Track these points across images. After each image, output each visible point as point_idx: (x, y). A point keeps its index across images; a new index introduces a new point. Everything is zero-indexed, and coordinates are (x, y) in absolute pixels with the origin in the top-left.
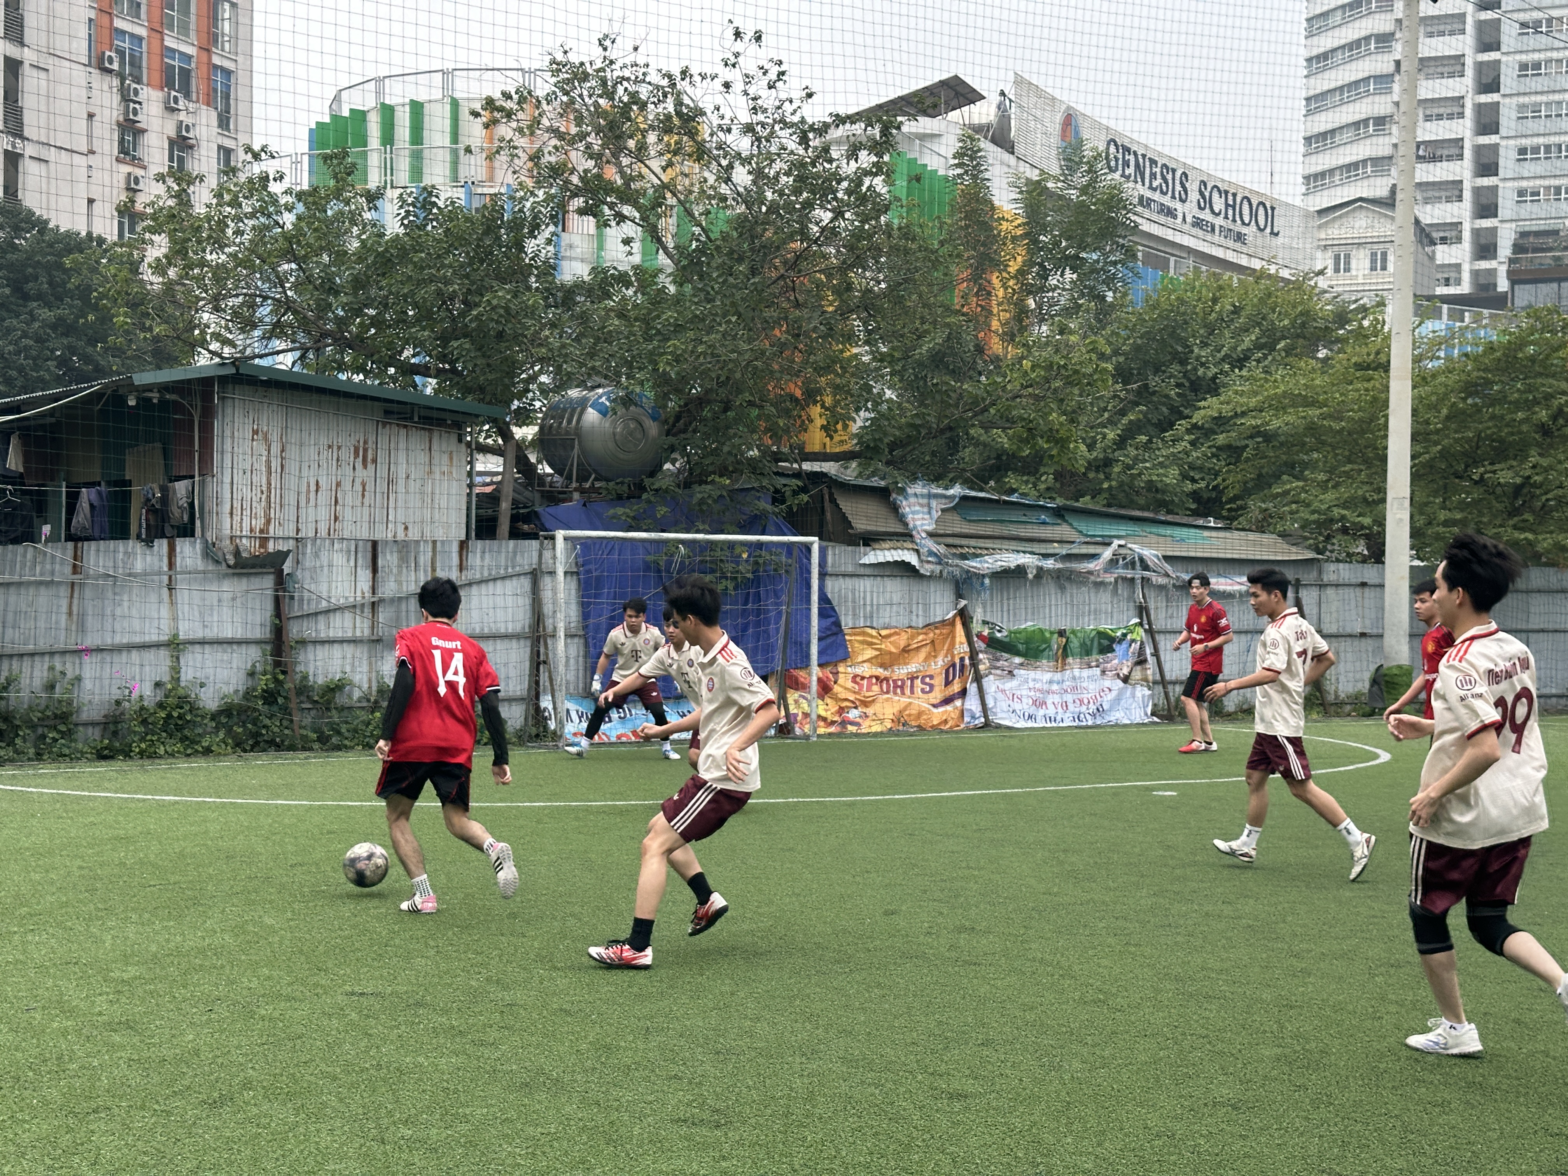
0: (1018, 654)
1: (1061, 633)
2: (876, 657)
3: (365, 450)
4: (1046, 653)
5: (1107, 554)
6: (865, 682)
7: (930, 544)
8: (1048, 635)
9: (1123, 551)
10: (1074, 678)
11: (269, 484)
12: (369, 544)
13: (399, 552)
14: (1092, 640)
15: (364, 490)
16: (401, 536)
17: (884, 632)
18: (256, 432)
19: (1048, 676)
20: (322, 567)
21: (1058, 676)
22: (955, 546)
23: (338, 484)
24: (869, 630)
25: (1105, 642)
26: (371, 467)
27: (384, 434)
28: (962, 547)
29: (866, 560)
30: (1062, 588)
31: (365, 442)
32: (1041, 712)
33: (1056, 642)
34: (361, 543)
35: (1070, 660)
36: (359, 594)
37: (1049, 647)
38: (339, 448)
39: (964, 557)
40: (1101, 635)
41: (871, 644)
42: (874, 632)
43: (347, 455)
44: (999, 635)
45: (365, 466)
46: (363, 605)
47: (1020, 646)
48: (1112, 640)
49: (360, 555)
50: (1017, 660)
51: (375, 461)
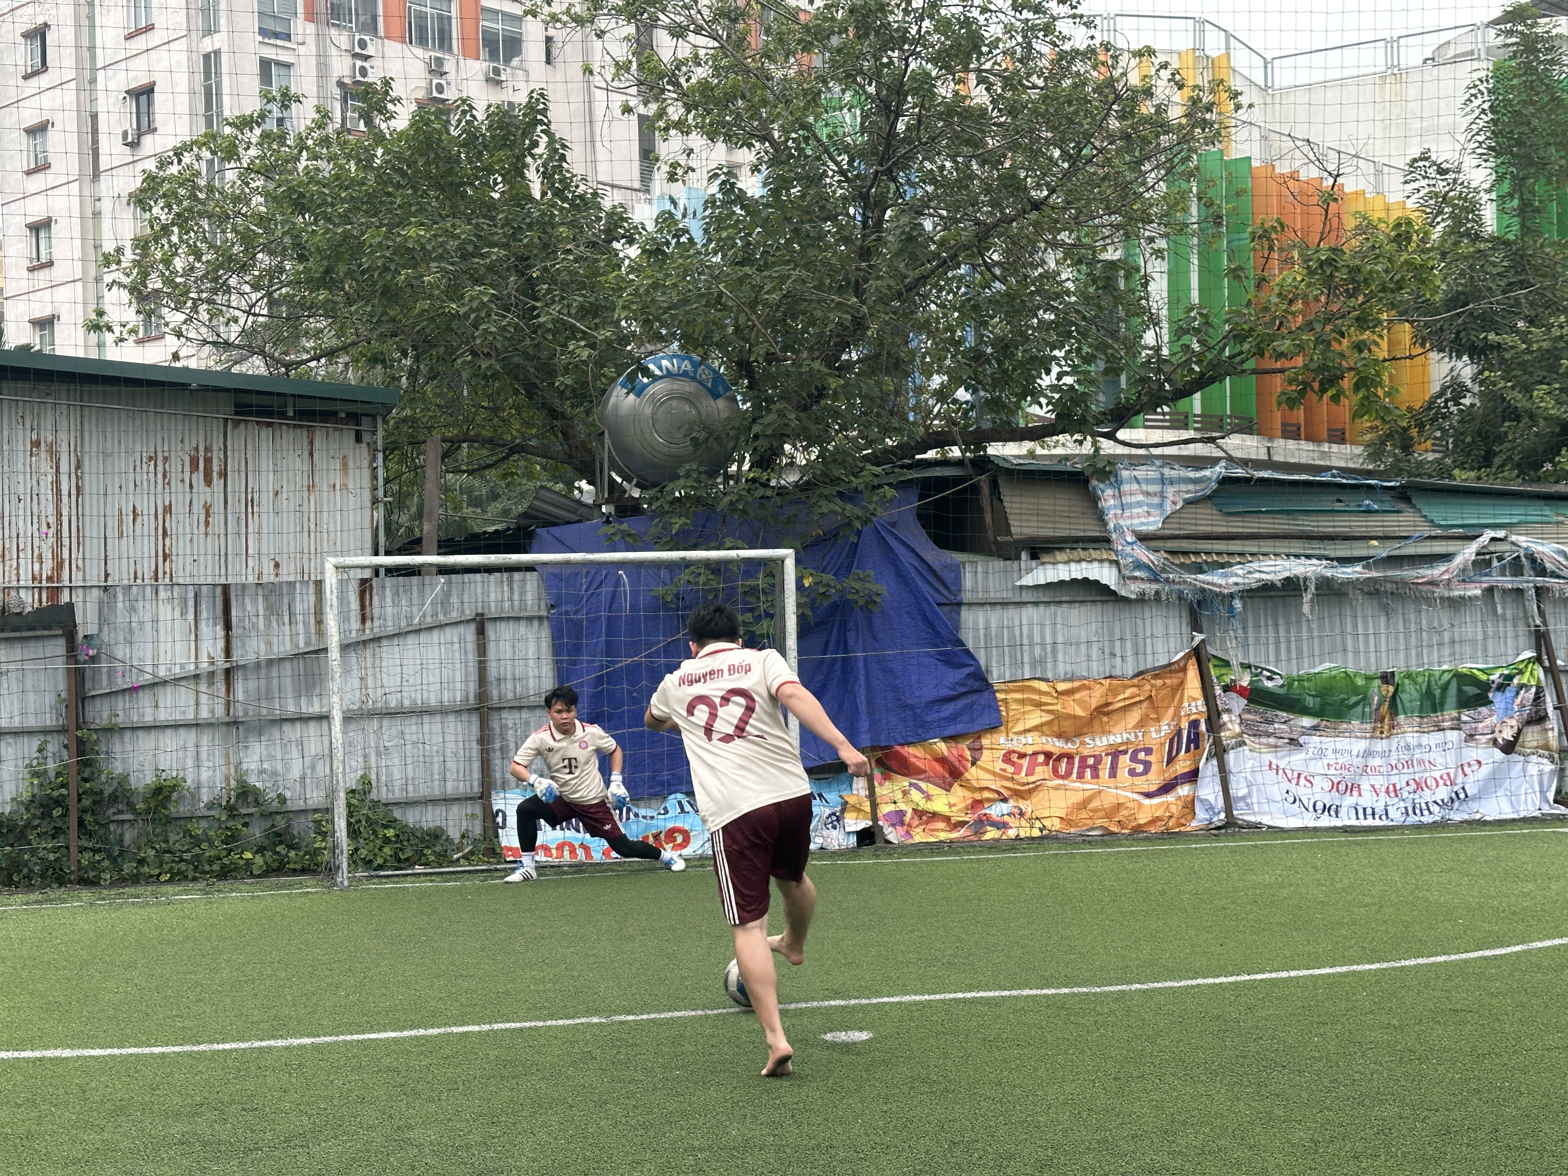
0: (1305, 711)
1: (1387, 678)
2: (1049, 723)
3: (208, 461)
4: (1359, 708)
5: (1468, 552)
6: (1025, 762)
7: (1142, 553)
8: (1360, 682)
9: (1500, 547)
10: (1408, 747)
11: (59, 515)
12: (219, 591)
13: (266, 598)
14: (1445, 688)
15: (208, 515)
16: (268, 576)
17: (1062, 686)
18: (36, 444)
19: (1361, 745)
20: (141, 623)
21: (1380, 745)
22: (1185, 553)
23: (168, 509)
24: (1036, 684)
25: (1471, 690)
26: (218, 483)
27: (237, 438)
28: (1197, 553)
29: (1028, 580)
30: (1387, 610)
31: (207, 449)
32: (1349, 801)
33: (1378, 691)
34: (204, 588)
35: (1401, 718)
36: (204, 658)
37: (1365, 699)
38: (165, 459)
39: (1199, 569)
40: (1463, 678)
41: (1039, 705)
42: (1043, 686)
43: (178, 466)
44: (1269, 684)
45: (208, 481)
46: (212, 674)
47: (1310, 702)
48: (1486, 687)
49: (204, 606)
50: (1307, 722)
51: (224, 474)
